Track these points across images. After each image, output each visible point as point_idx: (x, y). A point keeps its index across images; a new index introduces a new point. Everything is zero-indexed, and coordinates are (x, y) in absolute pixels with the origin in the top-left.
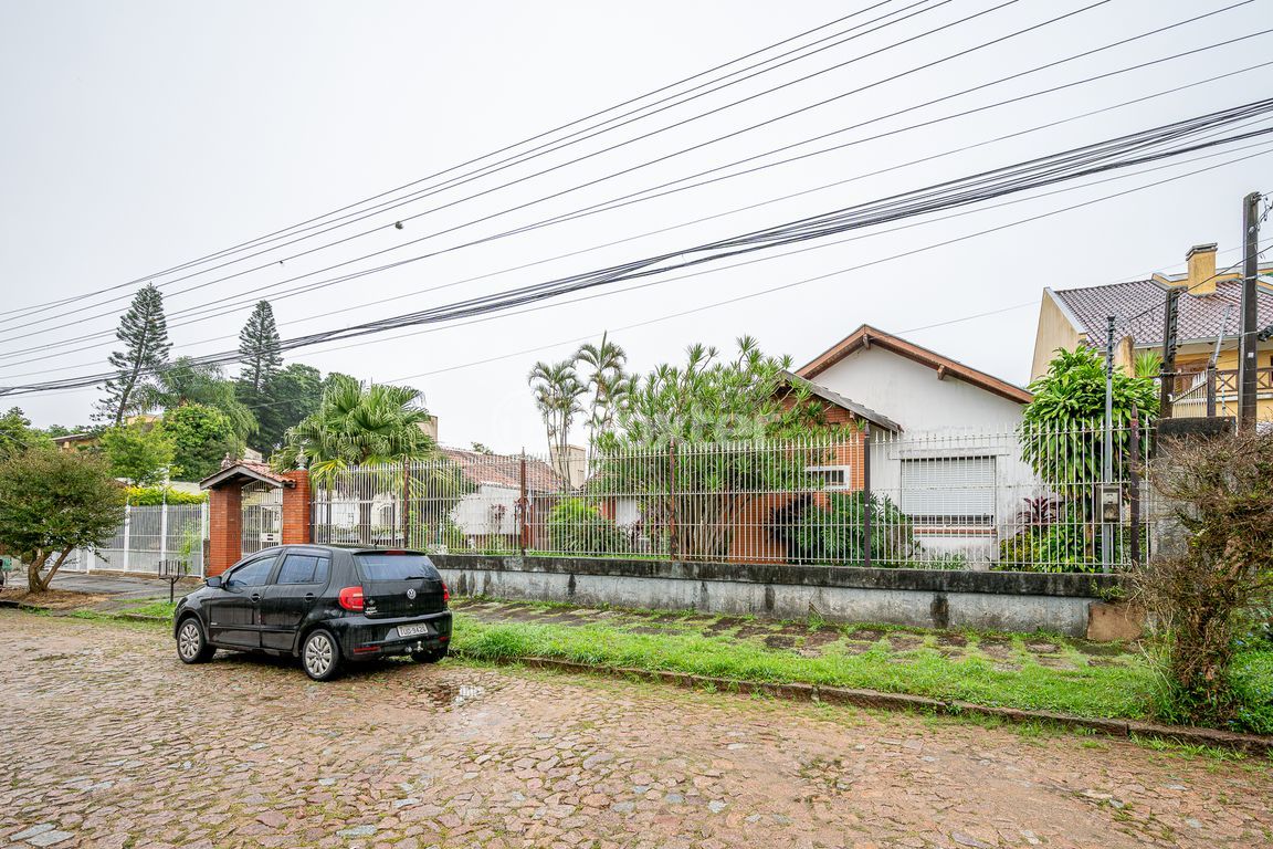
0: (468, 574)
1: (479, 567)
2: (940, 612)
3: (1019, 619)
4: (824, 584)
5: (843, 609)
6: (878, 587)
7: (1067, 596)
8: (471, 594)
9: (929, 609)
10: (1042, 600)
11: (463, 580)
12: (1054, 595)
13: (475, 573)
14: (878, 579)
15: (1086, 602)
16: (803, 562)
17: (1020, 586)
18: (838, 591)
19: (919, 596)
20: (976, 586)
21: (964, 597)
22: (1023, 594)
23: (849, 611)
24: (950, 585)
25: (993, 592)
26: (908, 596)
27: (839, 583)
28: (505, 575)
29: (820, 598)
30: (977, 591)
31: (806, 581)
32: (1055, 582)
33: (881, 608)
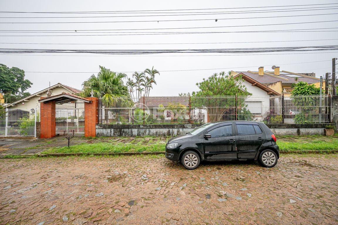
0: (171, 130)
1: (175, 127)
2: (298, 132)
3: (312, 133)
4: (276, 128)
5: (279, 133)
6: (287, 128)
7: (321, 128)
8: (172, 135)
9: (296, 132)
10: (316, 129)
11: (169, 132)
12: (319, 128)
13: (174, 129)
14: (287, 126)
15: (323, 129)
16: (269, 123)
17: (313, 126)
18: (278, 129)
19: (294, 129)
20: (306, 127)
21: (303, 129)
22: (314, 128)
23: (280, 133)
24: (301, 127)
25: (309, 128)
26: (292, 129)
27: (279, 127)
28: (184, 129)
29: (274, 131)
30: (306, 128)
31: (272, 127)
32: (319, 125)
33: (287, 132)
